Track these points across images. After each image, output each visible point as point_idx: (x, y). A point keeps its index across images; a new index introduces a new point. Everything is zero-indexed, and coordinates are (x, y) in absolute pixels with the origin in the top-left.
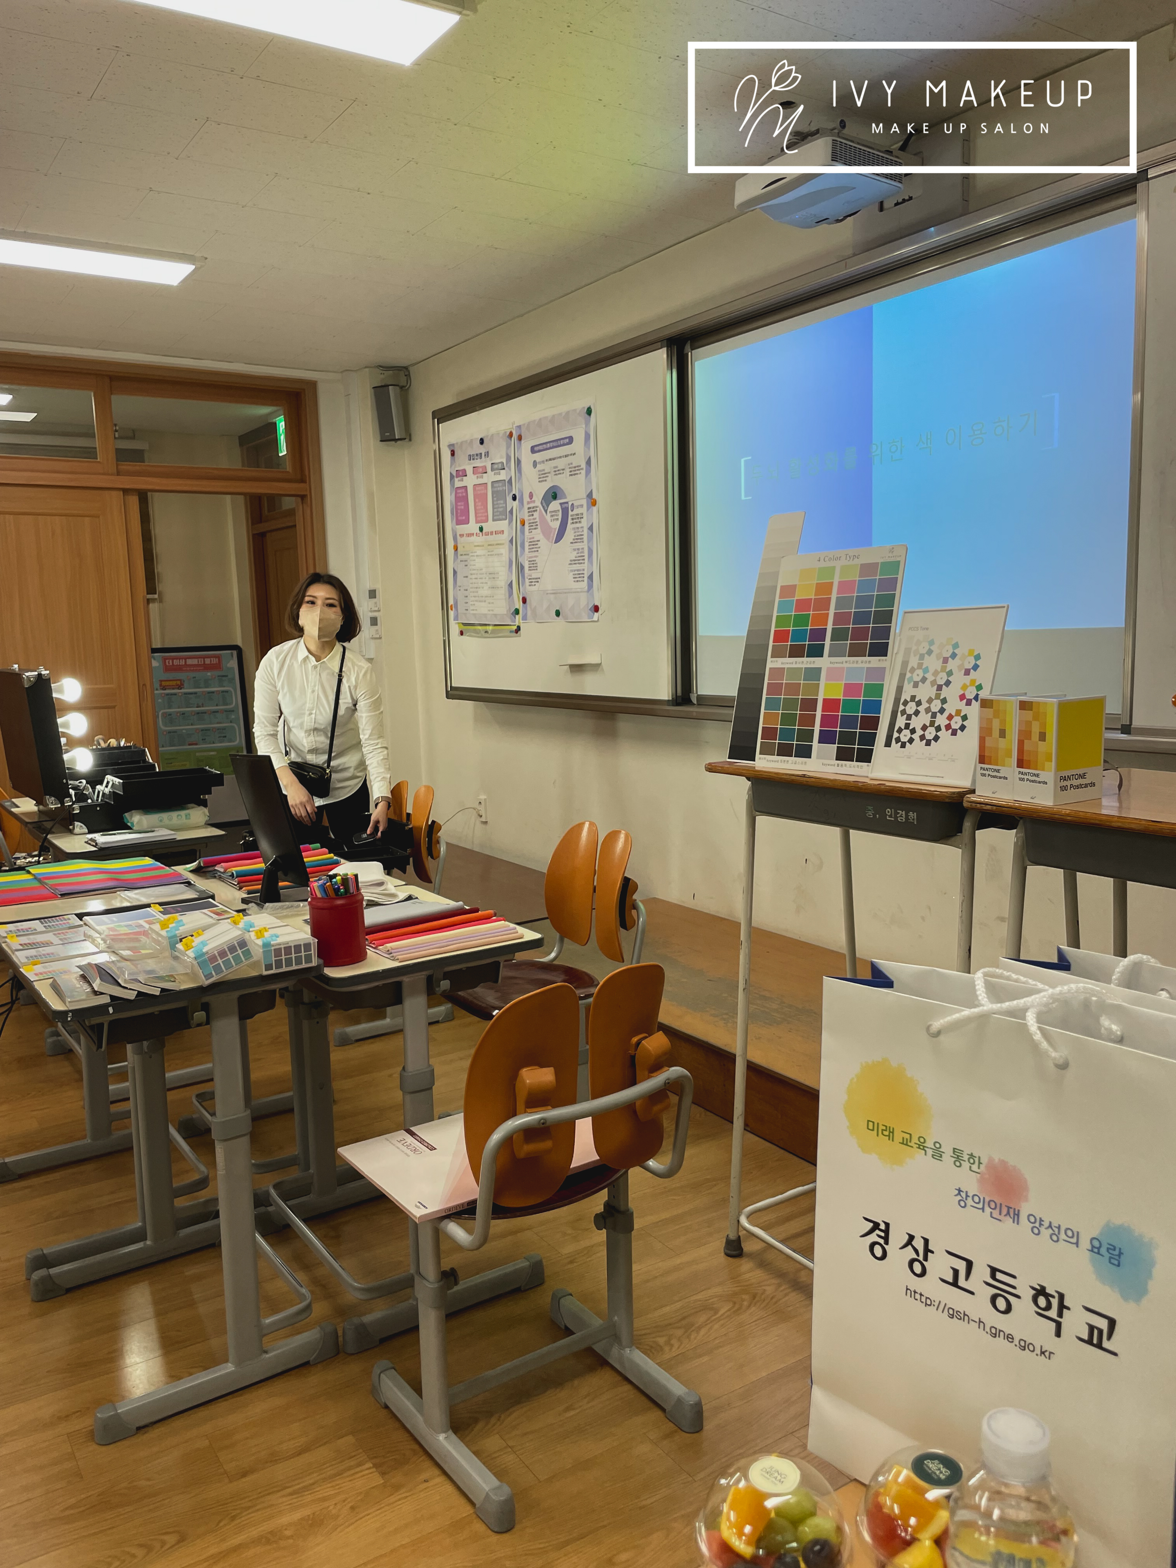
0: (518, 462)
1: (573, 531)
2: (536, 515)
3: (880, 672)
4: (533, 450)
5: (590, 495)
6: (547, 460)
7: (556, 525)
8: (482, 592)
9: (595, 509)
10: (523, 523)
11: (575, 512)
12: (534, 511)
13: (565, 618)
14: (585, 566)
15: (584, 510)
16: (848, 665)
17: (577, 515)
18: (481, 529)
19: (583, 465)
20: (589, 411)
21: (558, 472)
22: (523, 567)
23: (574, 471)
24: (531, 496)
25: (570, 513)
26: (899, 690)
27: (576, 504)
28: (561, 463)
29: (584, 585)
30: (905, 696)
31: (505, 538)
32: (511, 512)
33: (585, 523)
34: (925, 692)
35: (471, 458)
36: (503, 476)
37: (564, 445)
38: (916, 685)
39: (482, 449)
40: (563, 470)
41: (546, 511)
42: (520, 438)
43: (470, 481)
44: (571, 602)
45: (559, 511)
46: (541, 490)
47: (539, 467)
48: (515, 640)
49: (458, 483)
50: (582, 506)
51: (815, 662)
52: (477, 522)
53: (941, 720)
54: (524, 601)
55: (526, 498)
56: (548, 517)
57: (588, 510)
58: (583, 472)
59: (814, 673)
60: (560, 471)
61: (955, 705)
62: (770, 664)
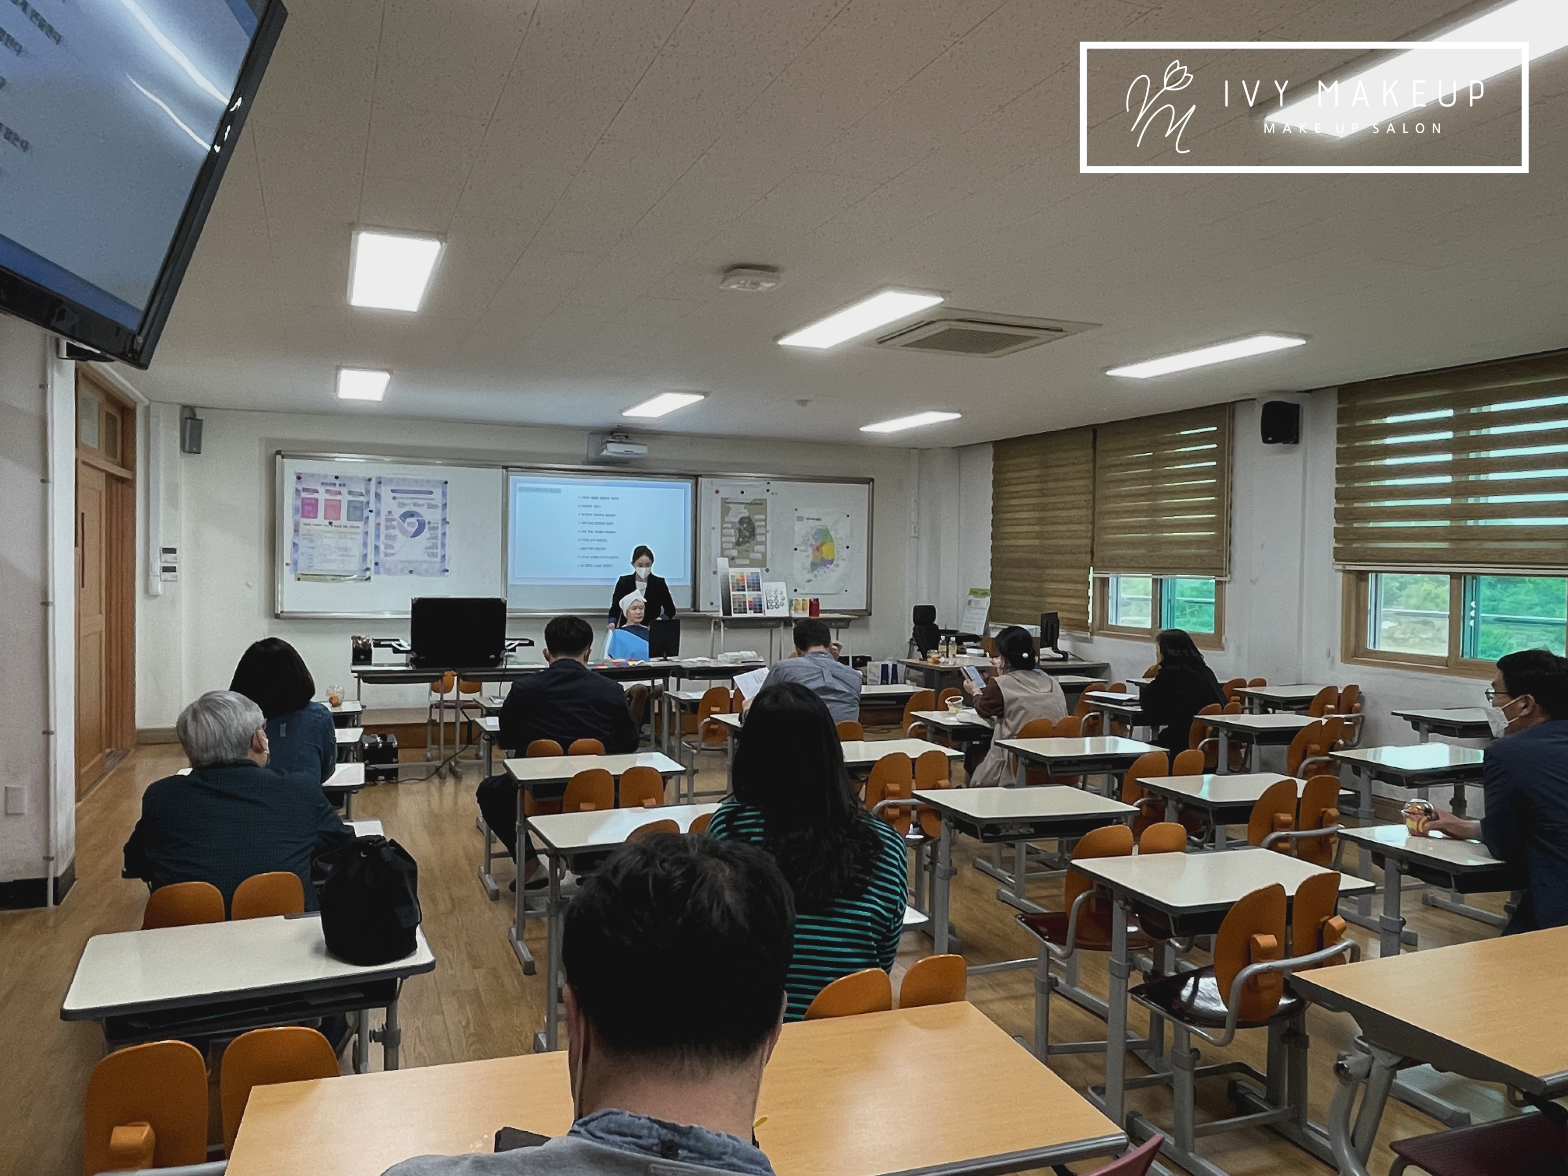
0: (378, 495)
1: (430, 534)
2: (395, 523)
3: (760, 595)
4: (393, 491)
5: (444, 520)
6: (407, 498)
7: (413, 530)
8: (330, 557)
9: (447, 526)
10: (378, 525)
11: (432, 525)
12: (393, 521)
13: (419, 574)
14: (439, 551)
15: (440, 525)
16: (753, 593)
17: (434, 527)
18: (330, 523)
19: (440, 505)
20: (446, 483)
21: (415, 504)
22: (377, 548)
23: (431, 506)
24: (390, 513)
25: (427, 526)
26: (766, 598)
27: (432, 522)
28: (420, 502)
29: (439, 559)
30: (768, 599)
31: (359, 530)
32: (367, 518)
33: (439, 532)
34: (773, 598)
35: (323, 484)
36: (361, 499)
37: (425, 494)
38: (770, 597)
39: (337, 482)
40: (422, 505)
41: (404, 522)
42: (380, 483)
43: (322, 496)
44: (425, 566)
45: (416, 523)
46: (398, 512)
47: (398, 500)
48: (367, 583)
49: (304, 495)
50: (438, 524)
51: (744, 593)
52: (325, 518)
53: (778, 604)
54: (376, 564)
55: (384, 513)
56: (406, 525)
57: (442, 525)
58: (440, 510)
59: (744, 595)
60: (419, 505)
61: (780, 602)
62: (732, 593)
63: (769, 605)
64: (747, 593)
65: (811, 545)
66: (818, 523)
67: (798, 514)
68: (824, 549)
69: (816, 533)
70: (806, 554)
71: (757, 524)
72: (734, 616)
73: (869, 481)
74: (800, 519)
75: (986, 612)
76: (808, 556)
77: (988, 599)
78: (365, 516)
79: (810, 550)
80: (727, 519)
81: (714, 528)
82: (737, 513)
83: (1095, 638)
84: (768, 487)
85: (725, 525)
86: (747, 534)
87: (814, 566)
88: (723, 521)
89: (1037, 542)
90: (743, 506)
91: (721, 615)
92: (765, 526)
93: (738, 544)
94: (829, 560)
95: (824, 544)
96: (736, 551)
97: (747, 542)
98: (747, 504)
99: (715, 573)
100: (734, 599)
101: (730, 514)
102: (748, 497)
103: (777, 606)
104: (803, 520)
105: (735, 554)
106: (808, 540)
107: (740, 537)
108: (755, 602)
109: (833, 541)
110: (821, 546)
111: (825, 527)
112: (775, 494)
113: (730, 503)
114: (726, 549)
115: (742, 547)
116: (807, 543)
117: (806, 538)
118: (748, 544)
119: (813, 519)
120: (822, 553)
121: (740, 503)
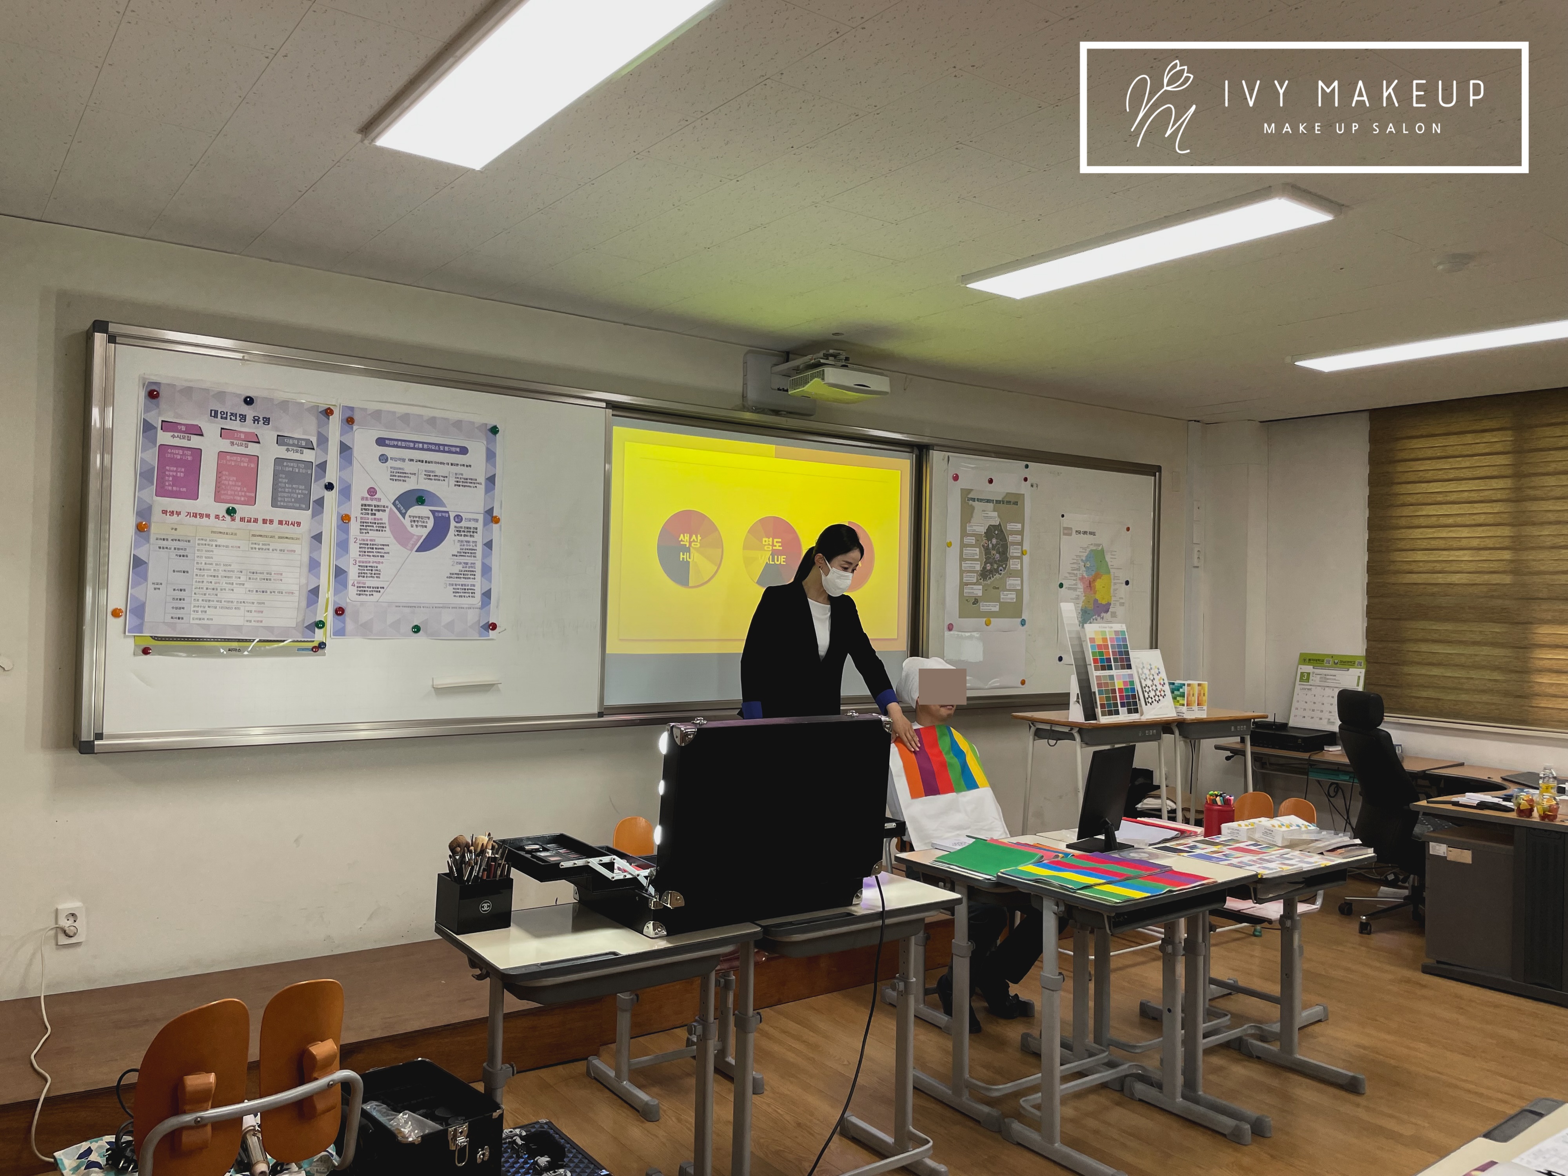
0: (345, 449)
1: (459, 544)
2: (384, 517)
3: (1131, 676)
4: (381, 442)
5: (489, 512)
6: (412, 460)
7: (424, 533)
8: (227, 596)
9: (495, 527)
10: (345, 519)
11: (463, 524)
12: (379, 511)
13: (434, 635)
14: (478, 583)
15: (480, 525)
16: (1122, 674)
17: (467, 528)
18: (231, 512)
19: (482, 479)
20: (494, 430)
21: (429, 476)
22: (340, 573)
23: (463, 482)
24: (372, 492)
25: (453, 524)
26: (1141, 682)
27: (464, 516)
28: (440, 470)
29: (477, 600)
30: (1144, 685)
31: (301, 531)
32: (320, 502)
33: (479, 538)
34: (1149, 683)
35: (215, 414)
36: (308, 456)
37: (450, 452)
38: (1145, 681)
39: (250, 411)
40: (444, 477)
41: (404, 515)
42: (350, 421)
43: (211, 444)
44: (447, 617)
45: (429, 518)
46: (389, 489)
47: (390, 463)
49: (165, 438)
50: (477, 520)
51: (1110, 672)
52: (217, 499)
53: (1158, 693)
54: (340, 611)
55: (358, 492)
56: (407, 522)
57: (485, 524)
58: (481, 488)
59: (1111, 677)
60: (437, 478)
61: (1159, 687)
62: (1095, 674)
63: (1146, 695)
64: (1113, 672)
65: (1082, 579)
66: (1088, 539)
67: (1065, 522)
68: (1098, 584)
69: (1088, 558)
70: (1074, 594)
71: (1011, 538)
72: (1103, 720)
73: (1156, 471)
74: (1068, 531)
76: (1078, 597)
78: (313, 498)
79: (1080, 586)
80: (968, 528)
81: (949, 545)
82: (982, 520)
84: (1026, 473)
85: (967, 540)
86: (997, 556)
87: (1085, 615)
88: (964, 533)
90: (991, 505)
91: (1078, 717)
92: (1021, 544)
93: (984, 574)
94: (1104, 605)
95: (1097, 576)
96: (981, 587)
97: (997, 571)
98: (998, 502)
99: (950, 628)
100: (1099, 685)
101: (973, 520)
102: (998, 490)
103: (1157, 698)
104: (1070, 535)
105: (980, 593)
106: (1078, 569)
107: (986, 563)
108: (1127, 689)
109: (1109, 572)
110: (1094, 580)
111: (1100, 548)
112: (1035, 486)
113: (973, 500)
114: (967, 584)
115: (989, 582)
116: (1076, 575)
117: (1075, 566)
118: (997, 576)
119: (1085, 533)
120: (1095, 593)
121: (988, 501)
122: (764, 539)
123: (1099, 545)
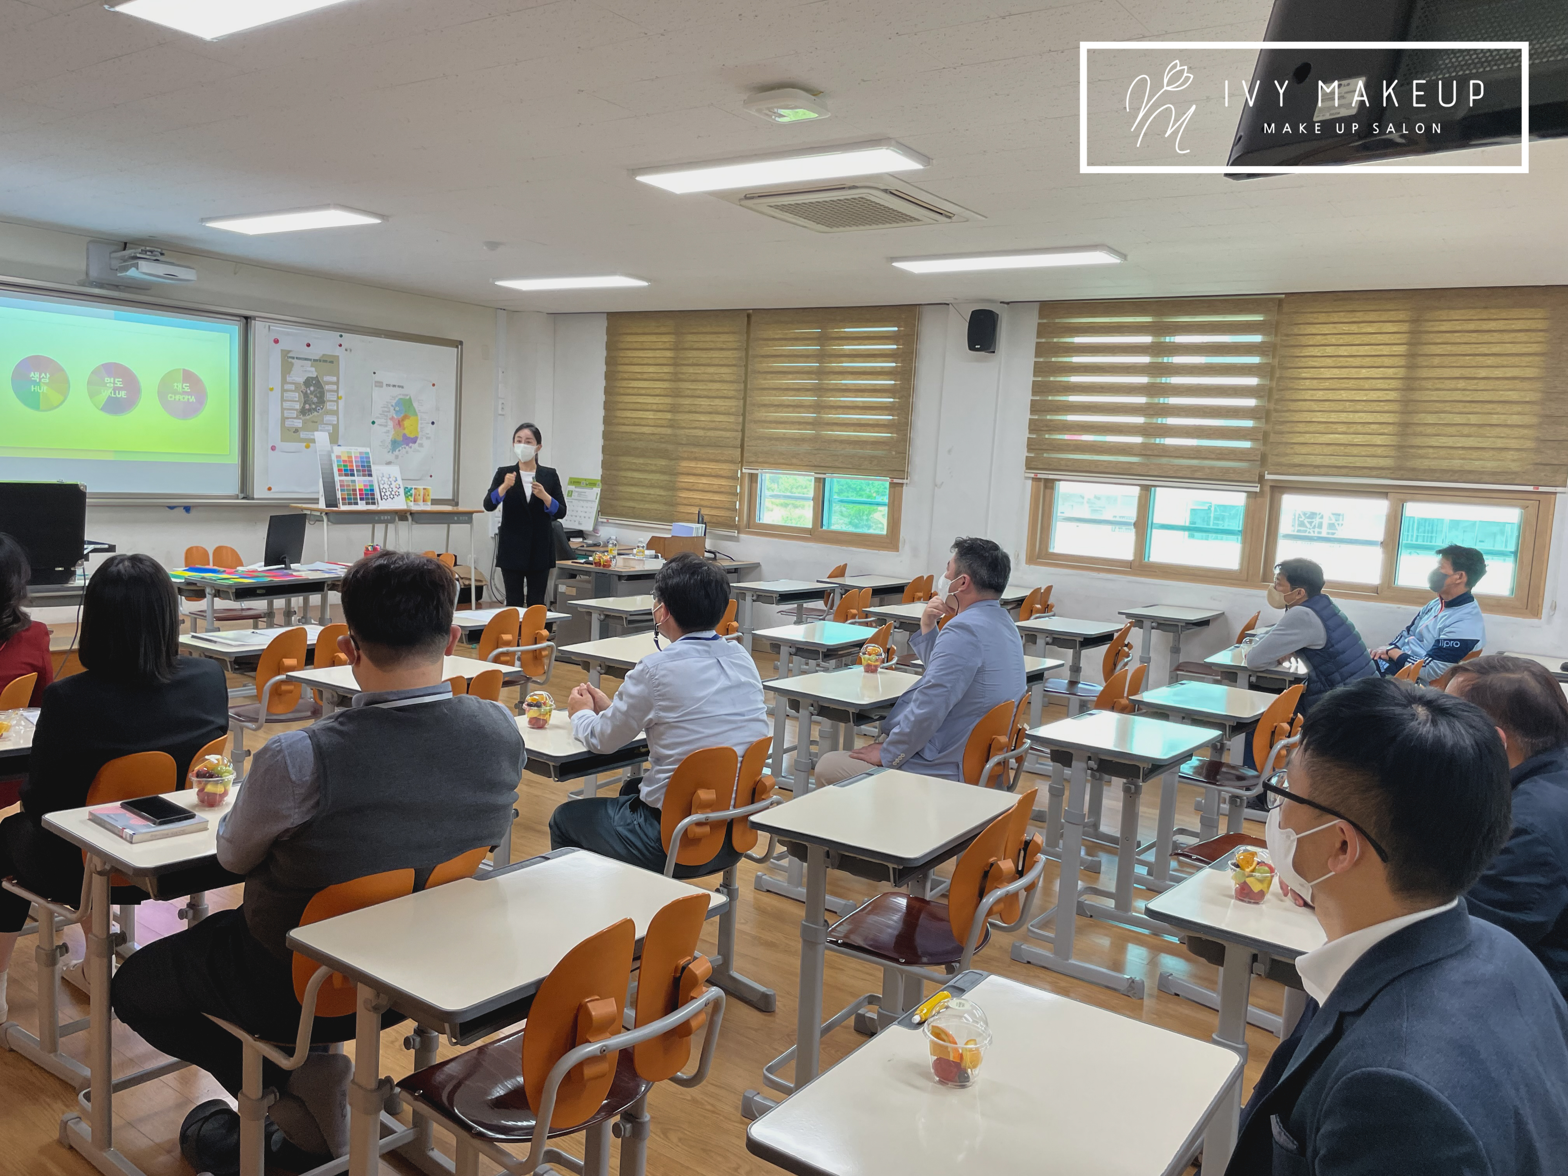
3: (371, 481)
16: (363, 479)
26: (379, 486)
30: (381, 487)
34: (386, 486)
38: (383, 484)
51: (353, 478)
53: (393, 493)
59: (354, 481)
61: (395, 489)
62: (337, 478)
63: (383, 494)
64: (356, 478)
65: (392, 419)
66: (397, 391)
67: (377, 378)
68: (406, 423)
69: (397, 404)
70: (385, 429)
71: (327, 387)
72: (343, 508)
73: (458, 344)
74: (379, 384)
75: (595, 506)
76: (388, 432)
77: (597, 490)
79: (391, 424)
80: (289, 379)
81: (272, 390)
82: (301, 373)
83: (742, 536)
84: (340, 341)
85: (287, 387)
86: (315, 400)
87: (395, 444)
88: (284, 381)
89: (669, 431)
90: (309, 362)
91: (322, 505)
92: (337, 391)
93: (303, 412)
94: (412, 439)
95: (406, 417)
96: (301, 421)
97: (315, 410)
98: (315, 360)
99: (273, 448)
100: (341, 486)
101: (292, 372)
102: (316, 352)
103: (392, 496)
104: (382, 387)
105: (300, 425)
106: (389, 412)
107: (305, 403)
108: (366, 490)
109: (416, 415)
110: (403, 420)
111: (408, 397)
112: (349, 350)
113: (293, 358)
114: (288, 418)
115: (308, 417)
116: (387, 416)
117: (386, 409)
118: (316, 413)
119: (394, 386)
120: (404, 429)
121: (306, 359)
122: (106, 379)
123: (407, 395)
